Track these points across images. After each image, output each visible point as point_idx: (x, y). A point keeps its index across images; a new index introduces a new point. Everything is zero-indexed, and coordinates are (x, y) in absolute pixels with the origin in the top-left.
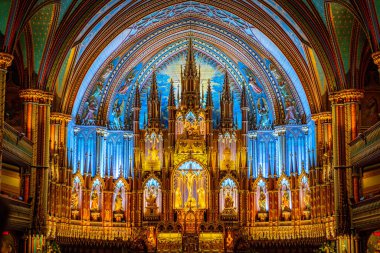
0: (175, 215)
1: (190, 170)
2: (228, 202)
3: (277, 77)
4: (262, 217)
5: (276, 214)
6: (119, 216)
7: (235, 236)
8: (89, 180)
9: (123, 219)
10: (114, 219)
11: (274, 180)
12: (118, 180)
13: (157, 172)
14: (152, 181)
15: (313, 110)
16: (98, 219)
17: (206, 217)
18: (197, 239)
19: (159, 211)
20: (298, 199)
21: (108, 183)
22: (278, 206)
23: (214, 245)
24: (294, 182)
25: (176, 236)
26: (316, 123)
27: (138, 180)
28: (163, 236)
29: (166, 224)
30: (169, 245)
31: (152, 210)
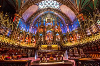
0: (46, 41)
1: (49, 32)
2: (58, 38)
3: (65, 16)
4: (66, 41)
5: (69, 40)
6: (33, 42)
7: (60, 46)
8: (26, 32)
9: (34, 43)
10: (32, 42)
11: (67, 33)
12: (33, 34)
13: (42, 32)
14: (41, 35)
15: (77, 15)
16: (27, 42)
17: (53, 41)
18: (51, 46)
19: (42, 40)
20: (75, 36)
21: (31, 34)
22: (69, 39)
23: (55, 48)
24: (73, 32)
25: (46, 46)
26: (78, 18)
27: (38, 34)
28: (43, 46)
29: (43, 43)
30: (44, 48)
31: (40, 40)
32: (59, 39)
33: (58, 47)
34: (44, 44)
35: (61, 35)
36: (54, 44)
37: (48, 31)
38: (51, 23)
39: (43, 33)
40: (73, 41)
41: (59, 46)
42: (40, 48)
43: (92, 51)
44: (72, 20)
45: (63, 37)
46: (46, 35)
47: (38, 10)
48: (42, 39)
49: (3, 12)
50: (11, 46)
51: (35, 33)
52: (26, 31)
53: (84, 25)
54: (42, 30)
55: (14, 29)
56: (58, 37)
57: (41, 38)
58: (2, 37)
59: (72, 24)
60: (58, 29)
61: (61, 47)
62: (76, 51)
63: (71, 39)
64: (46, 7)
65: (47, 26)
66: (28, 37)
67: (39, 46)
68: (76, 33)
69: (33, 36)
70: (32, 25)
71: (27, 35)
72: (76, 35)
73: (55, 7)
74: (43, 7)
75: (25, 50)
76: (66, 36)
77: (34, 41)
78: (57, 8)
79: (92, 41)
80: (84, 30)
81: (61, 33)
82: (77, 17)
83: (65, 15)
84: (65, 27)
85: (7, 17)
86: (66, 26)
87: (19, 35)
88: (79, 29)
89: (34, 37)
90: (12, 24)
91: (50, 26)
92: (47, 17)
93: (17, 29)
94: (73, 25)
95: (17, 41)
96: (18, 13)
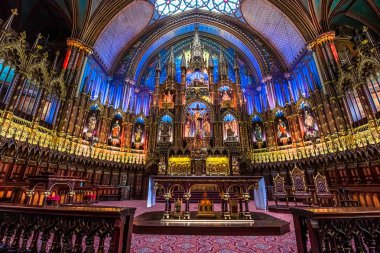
0: (185, 142)
1: (198, 109)
2: (230, 132)
3: (260, 44)
4: (260, 144)
5: (274, 140)
6: (138, 144)
7: (239, 160)
8: (110, 110)
9: (141, 148)
10: (133, 147)
11: (268, 113)
12: (138, 115)
13: (170, 110)
14: (167, 118)
15: (309, 39)
16: (118, 145)
17: (212, 143)
18: (204, 162)
19: (171, 140)
20: (298, 123)
21: (130, 116)
22: (274, 134)
23: (220, 168)
24: (290, 109)
25: (185, 160)
26: (314, 49)
27: (155, 115)
28: (173, 160)
29: (176, 149)
30: (179, 168)
31: (165, 138)
32: (236, 134)
33: (231, 166)
34: (180, 154)
35: (242, 120)
36: (217, 153)
37: (194, 105)
38: (205, 72)
39: (173, 111)
40: (290, 142)
41: (235, 163)
42: (164, 167)
43: (364, 181)
44: (289, 59)
45: (249, 127)
46: (187, 120)
47: (153, 22)
48: (171, 133)
49: (24, 33)
50: (62, 160)
51: (143, 112)
52: (113, 103)
53: (337, 78)
54: (169, 99)
55: (68, 97)
56: (232, 126)
57: (165, 131)
58: (28, 126)
59: (287, 76)
60: (230, 95)
61: (244, 166)
62: (299, 182)
63: (283, 135)
64: (183, 7)
65: (188, 84)
66: (118, 127)
67: (158, 161)
68: (302, 112)
69: (137, 125)
70: (133, 83)
71: (117, 118)
72: (303, 119)
73: (221, 7)
74: (173, 9)
75: (111, 175)
76: (260, 124)
77: (143, 141)
78: (228, 10)
79: (366, 144)
80: (337, 100)
81: (241, 114)
82: (310, 48)
83: (261, 40)
84: (259, 89)
85: (41, 52)
86: (262, 85)
87: (88, 121)
88: (315, 98)
89: (143, 126)
90: (60, 80)
91: (201, 84)
92: (187, 49)
93: (77, 95)
94: (291, 80)
95: (81, 140)
96: (78, 36)
